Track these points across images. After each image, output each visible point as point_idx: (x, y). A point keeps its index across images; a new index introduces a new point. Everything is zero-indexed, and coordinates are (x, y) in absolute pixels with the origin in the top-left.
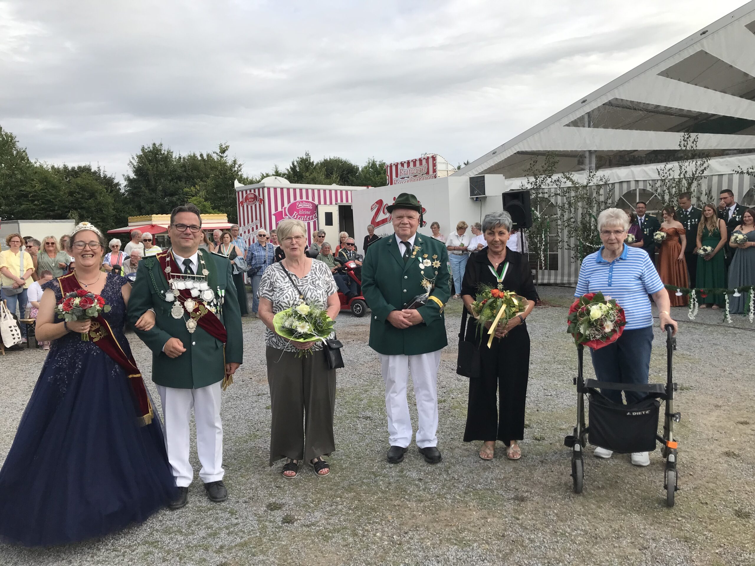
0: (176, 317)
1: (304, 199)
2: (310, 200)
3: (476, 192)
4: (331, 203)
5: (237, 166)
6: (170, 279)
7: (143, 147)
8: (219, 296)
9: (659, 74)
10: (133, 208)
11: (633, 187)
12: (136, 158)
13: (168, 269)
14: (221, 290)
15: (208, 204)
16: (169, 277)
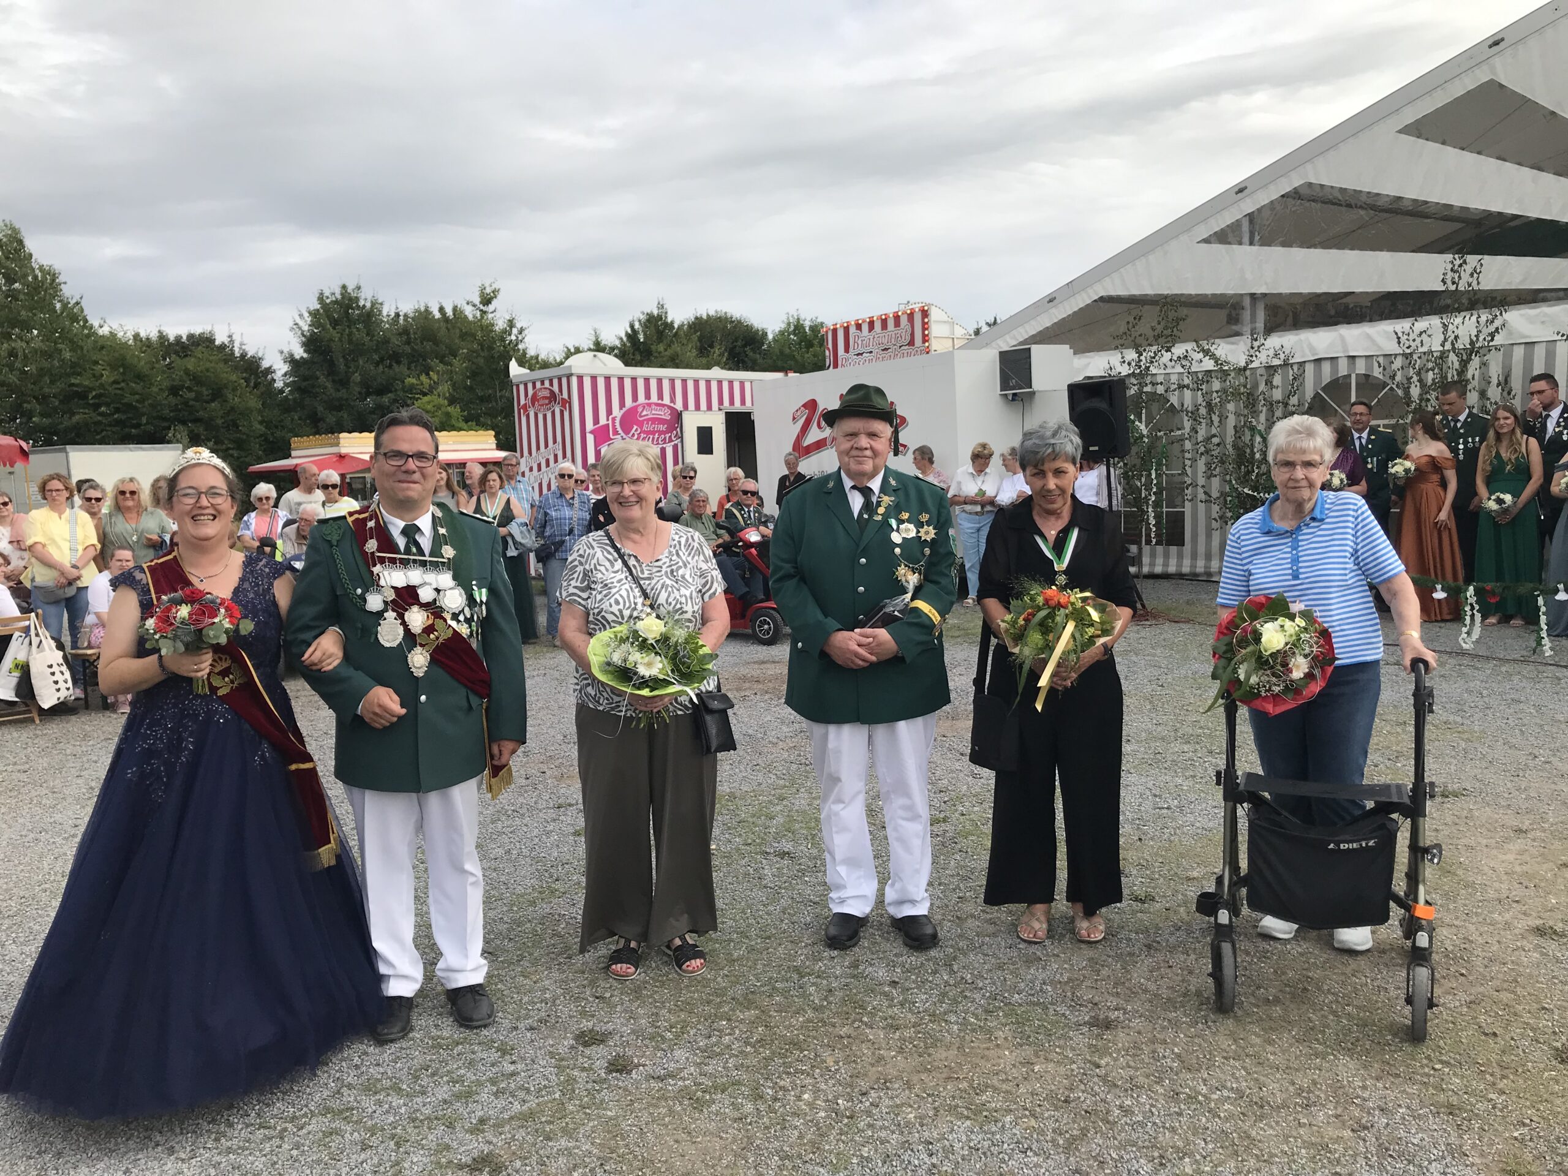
0: (387, 645)
1: (654, 398)
2: (667, 400)
3: (1012, 383)
4: (709, 408)
5: (515, 331)
6: (375, 565)
7: (322, 294)
8: (475, 600)
9: (1400, 132)
10: (300, 419)
11: (1343, 370)
12: (306, 315)
13: (372, 545)
14: (480, 588)
15: (455, 411)
16: (374, 560)
